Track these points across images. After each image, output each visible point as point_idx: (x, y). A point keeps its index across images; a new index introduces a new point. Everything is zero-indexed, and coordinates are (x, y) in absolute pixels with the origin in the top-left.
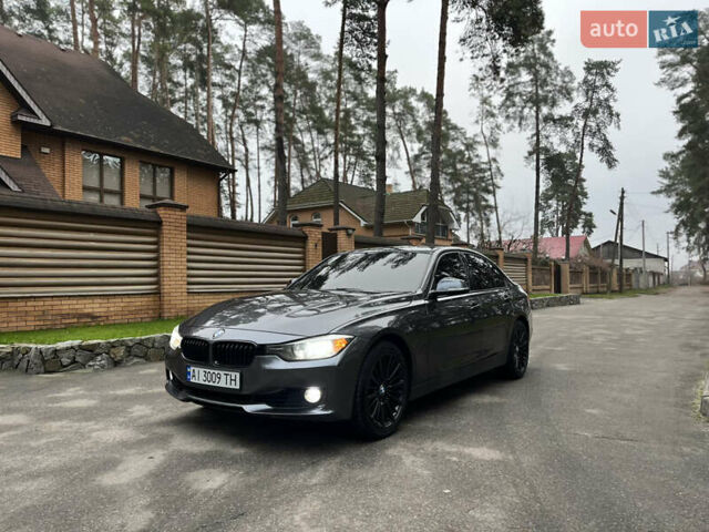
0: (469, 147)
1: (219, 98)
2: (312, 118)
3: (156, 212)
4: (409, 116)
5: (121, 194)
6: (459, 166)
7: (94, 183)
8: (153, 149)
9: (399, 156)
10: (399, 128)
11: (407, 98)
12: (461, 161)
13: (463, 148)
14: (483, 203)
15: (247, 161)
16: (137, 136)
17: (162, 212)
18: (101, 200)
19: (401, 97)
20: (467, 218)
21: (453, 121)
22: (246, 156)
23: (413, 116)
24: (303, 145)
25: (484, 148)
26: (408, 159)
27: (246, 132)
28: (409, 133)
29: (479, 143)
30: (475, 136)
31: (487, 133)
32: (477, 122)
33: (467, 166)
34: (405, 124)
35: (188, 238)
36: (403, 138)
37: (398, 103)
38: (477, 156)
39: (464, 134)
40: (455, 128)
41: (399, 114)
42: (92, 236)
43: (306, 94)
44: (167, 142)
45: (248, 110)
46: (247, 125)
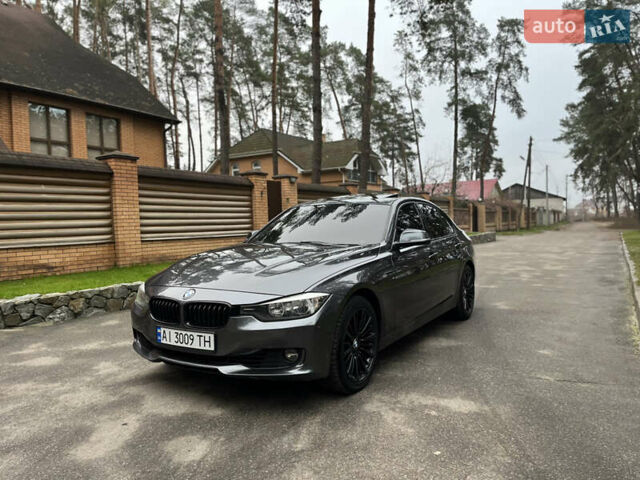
0: (394, 99)
1: (159, 51)
2: (248, 72)
3: (106, 164)
4: (339, 70)
5: (68, 145)
6: (385, 117)
7: (42, 135)
8: (99, 101)
9: (331, 108)
10: (330, 81)
11: (337, 53)
12: (387, 112)
13: (388, 100)
14: (407, 151)
15: (188, 113)
16: (81, 88)
17: (112, 163)
18: (49, 152)
19: (332, 52)
20: (393, 164)
21: (379, 75)
22: (187, 107)
23: (343, 69)
24: (241, 97)
25: (408, 99)
26: (339, 110)
27: (186, 85)
28: (340, 86)
29: (403, 95)
30: (400, 88)
31: (411, 86)
32: (401, 75)
33: (392, 116)
34: (336, 77)
35: (140, 189)
36: (333, 91)
37: (328, 57)
38: (402, 107)
39: (389, 87)
40: (381, 81)
41: (330, 68)
42: (43, 188)
43: (242, 49)
44: (112, 94)
45: (188, 63)
46: (187, 78)
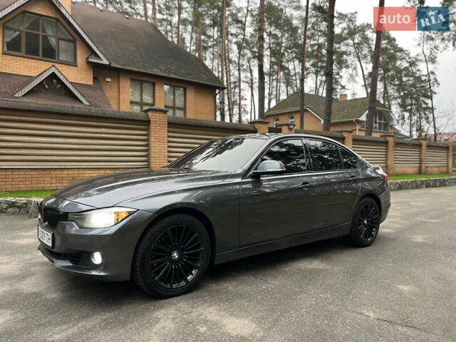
0: (412, 64)
2: (294, 52)
3: (147, 115)
4: (366, 45)
6: (404, 79)
8: (173, 76)
9: (357, 74)
10: (358, 54)
11: (364, 31)
12: (406, 76)
13: (407, 65)
14: (424, 106)
15: (252, 84)
16: (163, 68)
17: (150, 114)
19: (360, 31)
20: (410, 118)
21: (399, 46)
22: (252, 80)
23: (368, 44)
25: (425, 63)
26: (364, 76)
28: (365, 57)
29: (420, 60)
30: (417, 55)
31: (427, 53)
32: (419, 45)
33: (412, 79)
34: (362, 50)
35: (168, 132)
36: (360, 61)
37: (357, 35)
38: (419, 70)
39: (408, 55)
40: (401, 50)
41: (358, 44)
43: (291, 36)
44: (183, 71)
45: (253, 50)
46: (252, 60)
